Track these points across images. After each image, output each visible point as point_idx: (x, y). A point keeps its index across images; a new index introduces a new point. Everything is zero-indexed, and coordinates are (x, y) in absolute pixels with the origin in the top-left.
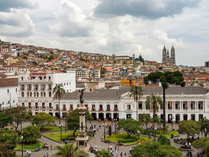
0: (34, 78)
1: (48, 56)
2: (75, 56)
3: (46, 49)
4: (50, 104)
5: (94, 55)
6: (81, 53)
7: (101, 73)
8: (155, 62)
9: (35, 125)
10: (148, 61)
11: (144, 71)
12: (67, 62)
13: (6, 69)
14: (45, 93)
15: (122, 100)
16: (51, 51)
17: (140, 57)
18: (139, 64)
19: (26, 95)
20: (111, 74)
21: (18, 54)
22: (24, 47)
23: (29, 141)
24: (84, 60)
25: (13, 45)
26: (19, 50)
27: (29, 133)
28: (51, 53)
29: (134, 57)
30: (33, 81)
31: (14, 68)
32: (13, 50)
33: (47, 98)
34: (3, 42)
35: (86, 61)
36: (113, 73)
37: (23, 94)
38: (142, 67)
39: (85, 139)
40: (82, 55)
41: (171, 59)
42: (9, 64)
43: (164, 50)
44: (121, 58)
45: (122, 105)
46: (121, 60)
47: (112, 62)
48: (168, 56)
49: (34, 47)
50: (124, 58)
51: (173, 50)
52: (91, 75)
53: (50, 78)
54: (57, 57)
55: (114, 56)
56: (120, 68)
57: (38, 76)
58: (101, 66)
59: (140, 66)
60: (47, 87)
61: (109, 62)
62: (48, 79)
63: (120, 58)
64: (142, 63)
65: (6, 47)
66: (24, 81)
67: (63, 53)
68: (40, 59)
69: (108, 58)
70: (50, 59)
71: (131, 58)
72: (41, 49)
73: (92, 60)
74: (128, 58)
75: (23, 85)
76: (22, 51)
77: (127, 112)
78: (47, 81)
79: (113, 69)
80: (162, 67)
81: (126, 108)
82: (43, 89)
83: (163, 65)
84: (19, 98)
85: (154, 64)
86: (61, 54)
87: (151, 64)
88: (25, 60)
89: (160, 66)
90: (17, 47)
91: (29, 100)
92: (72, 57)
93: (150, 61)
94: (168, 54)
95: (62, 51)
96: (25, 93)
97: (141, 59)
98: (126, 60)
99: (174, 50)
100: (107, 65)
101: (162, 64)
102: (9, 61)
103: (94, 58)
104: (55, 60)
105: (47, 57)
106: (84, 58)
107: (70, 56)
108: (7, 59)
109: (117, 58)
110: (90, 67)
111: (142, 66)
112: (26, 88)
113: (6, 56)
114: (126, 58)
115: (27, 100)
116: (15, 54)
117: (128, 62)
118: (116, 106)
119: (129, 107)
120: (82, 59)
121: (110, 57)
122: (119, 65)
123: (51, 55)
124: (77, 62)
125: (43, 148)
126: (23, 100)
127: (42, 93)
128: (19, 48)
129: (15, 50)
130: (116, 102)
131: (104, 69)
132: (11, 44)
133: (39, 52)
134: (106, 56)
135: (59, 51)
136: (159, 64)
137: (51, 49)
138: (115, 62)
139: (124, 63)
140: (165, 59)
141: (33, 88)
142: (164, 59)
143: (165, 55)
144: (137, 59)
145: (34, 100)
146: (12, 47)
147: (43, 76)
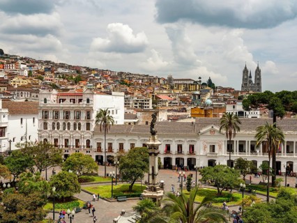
0: (64, 100)
1: (74, 77)
2: (113, 77)
3: (70, 67)
4: (88, 142)
5: (141, 78)
6: (122, 73)
7: (153, 103)
8: (231, 89)
9: (70, 171)
10: (220, 88)
11: (217, 101)
12: (102, 86)
13: (12, 93)
14: (80, 124)
15: (202, 138)
16: (77, 69)
17: (210, 80)
18: (208, 91)
19: (50, 128)
20: (167, 104)
21: (30, 72)
22: (37, 62)
23: (62, 197)
24: (126, 84)
25: (22, 59)
26: (31, 66)
27: (63, 184)
28: (78, 72)
29: (200, 81)
30: (62, 105)
31: (23, 92)
32: (22, 66)
33: (83, 132)
34: (7, 55)
35: (129, 85)
36: (170, 103)
37: (45, 124)
38: (211, 96)
39: (158, 195)
40: (123, 77)
41: (255, 84)
42: (16, 86)
43: (246, 71)
44: (182, 82)
45: (202, 146)
46: (181, 84)
47: (168, 87)
48: (251, 82)
49: (53, 63)
50: (186, 82)
51: (258, 71)
52: (138, 105)
53: (88, 101)
54: (87, 78)
55: (170, 79)
56: (180, 97)
57: (70, 98)
58: (153, 93)
59: (209, 94)
60: (84, 115)
61: (164, 87)
62: (86, 103)
63: (180, 82)
64: (212, 90)
65: (12, 62)
66: (48, 106)
67: (96, 72)
68: (62, 80)
69: (161, 82)
70: (76, 81)
71: (196, 83)
72: (62, 66)
73: (138, 84)
74: (192, 82)
75: (46, 112)
76: (35, 68)
77: (208, 157)
78: (84, 106)
79: (170, 98)
80: (242, 96)
81: (208, 150)
82: (78, 118)
83: (244, 94)
84: (39, 131)
85: (230, 92)
86: (92, 75)
87: (226, 92)
88: (40, 81)
89: (240, 94)
90: (27, 62)
91: (56, 135)
92: (109, 78)
93: (224, 87)
94: (250, 77)
95: (94, 70)
96: (50, 123)
97: (210, 84)
98: (189, 85)
99: (260, 71)
100: (161, 92)
101: (241, 92)
102: (17, 82)
103: (140, 81)
104: (83, 82)
105: (72, 78)
106: (126, 80)
107: (106, 78)
108: (14, 80)
109: (175, 82)
110: (136, 94)
111: (212, 94)
112: (51, 115)
113: (12, 75)
114: (188, 82)
115: (51, 135)
116: (26, 73)
117: (192, 88)
118: (192, 148)
119: (213, 148)
120: (123, 83)
121: (164, 80)
122: (177, 92)
123: (77, 75)
124: (116, 86)
125: (84, 208)
126: (45, 135)
127: (75, 125)
128: (31, 64)
129: (25, 66)
130: (192, 141)
131: (157, 98)
132: (18, 58)
133: (60, 70)
134: (159, 79)
135: (88, 69)
136: (238, 92)
137: (78, 67)
138: (172, 88)
139: (186, 89)
140: (246, 84)
141: (61, 115)
142: (244, 85)
143: (246, 79)
144: (204, 84)
145: (62, 135)
146: (20, 62)
147: (77, 99)
